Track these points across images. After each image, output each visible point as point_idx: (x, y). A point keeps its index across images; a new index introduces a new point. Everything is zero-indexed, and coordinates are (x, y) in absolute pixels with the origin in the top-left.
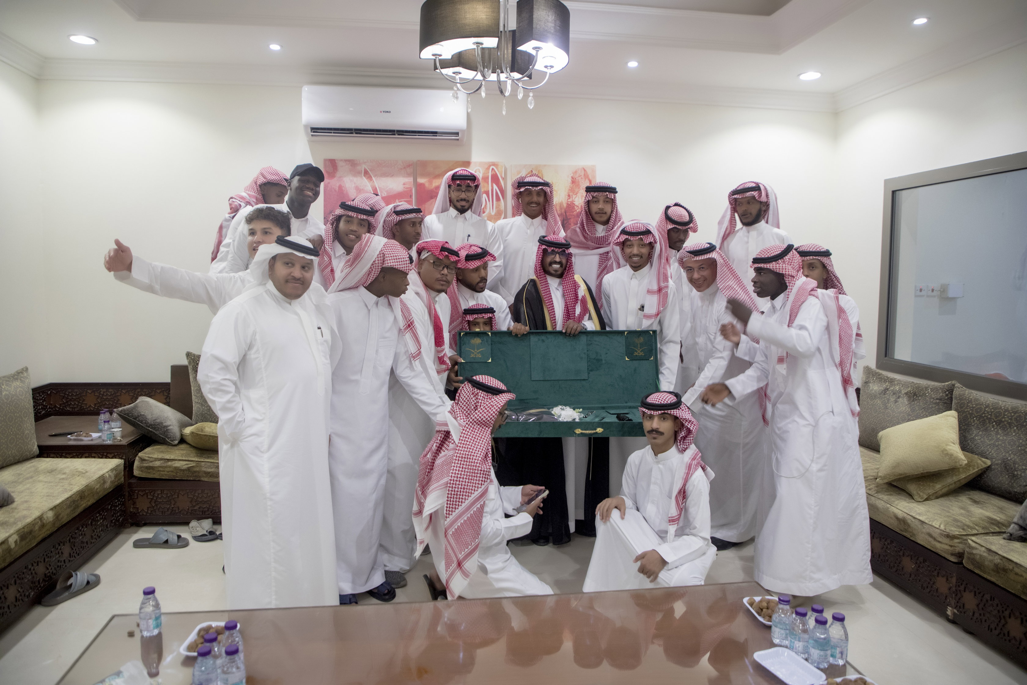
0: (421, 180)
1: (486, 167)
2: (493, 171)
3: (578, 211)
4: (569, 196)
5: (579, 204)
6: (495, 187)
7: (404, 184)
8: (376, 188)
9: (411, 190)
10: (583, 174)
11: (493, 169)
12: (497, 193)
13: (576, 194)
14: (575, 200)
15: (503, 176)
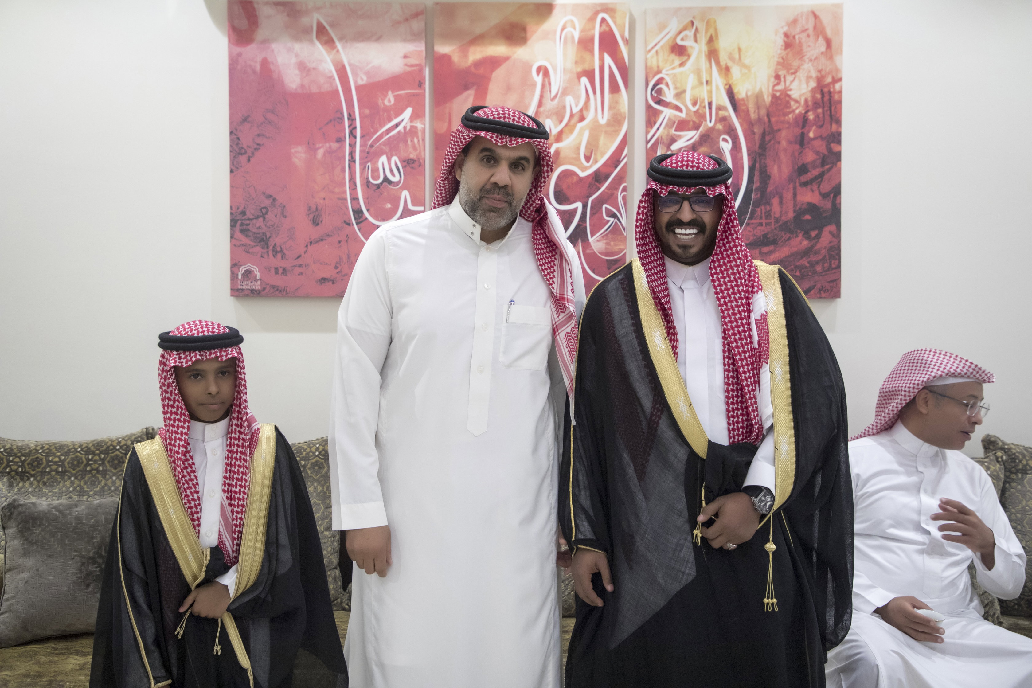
0: (443, 49)
1: (589, 14)
2: (604, 27)
3: (797, 111)
4: (777, 77)
5: (801, 96)
6: (608, 60)
7: (405, 57)
8: (344, 66)
9: (421, 71)
10: (810, 26)
11: (603, 20)
12: (612, 74)
13: (795, 73)
14: (792, 87)
15: (627, 35)
